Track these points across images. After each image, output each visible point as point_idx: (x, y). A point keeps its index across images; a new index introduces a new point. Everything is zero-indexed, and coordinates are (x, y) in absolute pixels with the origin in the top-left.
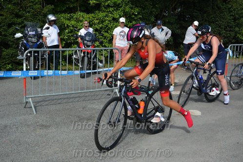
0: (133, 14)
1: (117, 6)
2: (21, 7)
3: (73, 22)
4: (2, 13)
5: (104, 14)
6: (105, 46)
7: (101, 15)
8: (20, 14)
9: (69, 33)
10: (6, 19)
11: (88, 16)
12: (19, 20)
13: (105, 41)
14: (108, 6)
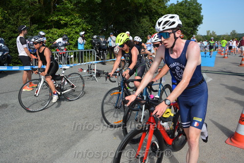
0: (88, 29)
1: (78, 24)
2: (17, 26)
3: (50, 35)
4: (5, 30)
5: (70, 29)
6: (72, 50)
7: (68, 30)
8: (16, 30)
9: (48, 42)
10: (7, 34)
11: (60, 31)
12: (16, 35)
13: (71, 46)
14: (72, 24)
